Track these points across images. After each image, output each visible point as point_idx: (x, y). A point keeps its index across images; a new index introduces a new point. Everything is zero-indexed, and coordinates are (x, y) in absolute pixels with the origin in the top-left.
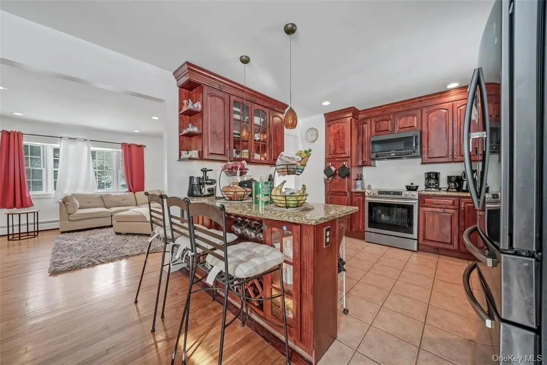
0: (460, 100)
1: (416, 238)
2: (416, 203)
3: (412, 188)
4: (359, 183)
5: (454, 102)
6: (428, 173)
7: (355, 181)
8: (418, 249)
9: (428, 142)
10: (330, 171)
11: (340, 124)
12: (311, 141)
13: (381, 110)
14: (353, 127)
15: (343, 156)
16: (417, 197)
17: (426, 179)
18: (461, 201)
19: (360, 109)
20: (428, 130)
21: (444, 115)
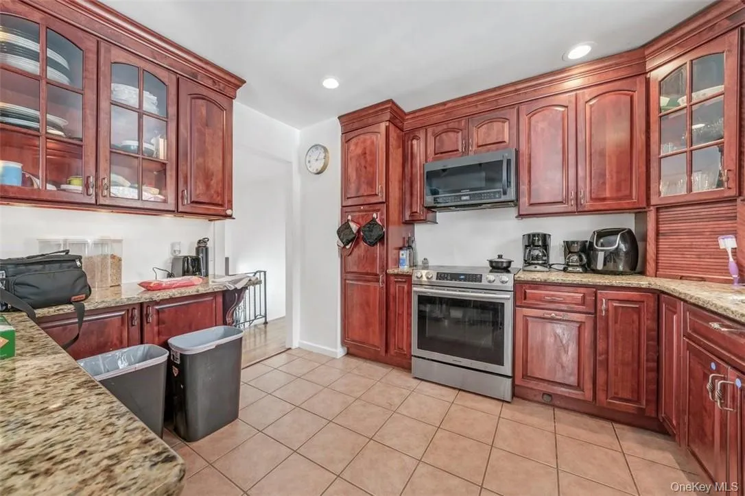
0: (589, 87)
1: (510, 374)
2: (509, 299)
3: (500, 265)
4: (404, 254)
5: (578, 92)
6: (529, 235)
7: (396, 251)
8: (514, 395)
9: (529, 172)
10: (347, 231)
11: (367, 136)
12: (315, 171)
13: (444, 110)
14: (393, 141)
15: (374, 200)
16: (510, 285)
17: (526, 246)
18: (599, 295)
19: (407, 108)
20: (530, 149)
21: (559, 118)
